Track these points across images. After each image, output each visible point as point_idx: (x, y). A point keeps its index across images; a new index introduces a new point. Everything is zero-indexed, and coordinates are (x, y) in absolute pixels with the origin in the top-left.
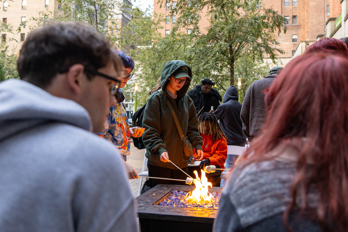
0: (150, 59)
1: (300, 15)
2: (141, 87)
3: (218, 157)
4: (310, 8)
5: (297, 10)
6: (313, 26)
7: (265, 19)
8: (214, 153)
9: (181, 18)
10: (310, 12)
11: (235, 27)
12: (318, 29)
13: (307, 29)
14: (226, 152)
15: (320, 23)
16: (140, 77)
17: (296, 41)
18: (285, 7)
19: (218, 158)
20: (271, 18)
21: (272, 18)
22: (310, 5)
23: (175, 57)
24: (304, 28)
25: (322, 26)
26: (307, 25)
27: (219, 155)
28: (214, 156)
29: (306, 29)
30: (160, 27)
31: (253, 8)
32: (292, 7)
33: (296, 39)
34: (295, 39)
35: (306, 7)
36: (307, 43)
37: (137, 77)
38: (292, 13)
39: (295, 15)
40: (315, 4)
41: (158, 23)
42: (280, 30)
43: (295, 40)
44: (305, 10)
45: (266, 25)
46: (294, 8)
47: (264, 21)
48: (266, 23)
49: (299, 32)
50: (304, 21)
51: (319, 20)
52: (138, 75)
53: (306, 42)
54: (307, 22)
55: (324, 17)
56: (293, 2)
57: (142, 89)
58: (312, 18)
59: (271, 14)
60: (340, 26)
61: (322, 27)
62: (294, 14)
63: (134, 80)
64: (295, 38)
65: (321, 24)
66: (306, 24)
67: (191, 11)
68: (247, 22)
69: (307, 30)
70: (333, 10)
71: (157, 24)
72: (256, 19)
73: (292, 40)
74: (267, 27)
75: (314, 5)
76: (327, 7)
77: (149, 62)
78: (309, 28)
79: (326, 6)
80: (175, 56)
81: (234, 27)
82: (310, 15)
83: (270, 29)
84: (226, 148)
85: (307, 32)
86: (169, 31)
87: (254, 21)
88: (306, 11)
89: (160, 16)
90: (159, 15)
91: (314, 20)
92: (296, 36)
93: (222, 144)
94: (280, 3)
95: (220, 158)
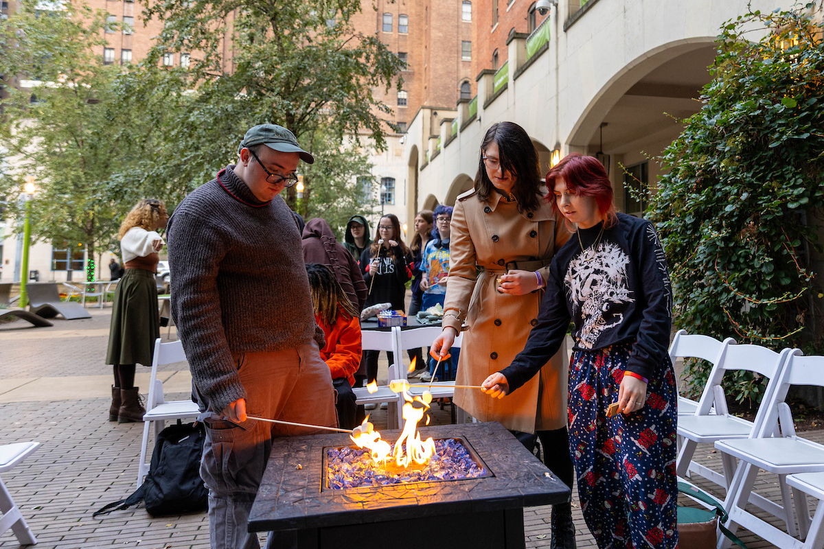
0: (69, 116)
1: (412, 52)
2: (42, 185)
3: (344, 359)
4: (432, 42)
5: (408, 43)
6: (436, 78)
7: (360, 57)
8: (334, 350)
9: (172, 28)
10: (432, 49)
11: (305, 67)
12: (445, 84)
13: (425, 82)
14: (360, 344)
15: (450, 73)
16: (37, 160)
17: (405, 104)
18: (384, 32)
19: (344, 361)
20: (372, 56)
21: (376, 56)
22: (432, 35)
23: (152, 120)
24: (420, 80)
25: (453, 79)
26: (426, 76)
27: (343, 353)
28: (334, 357)
29: (423, 81)
30: (99, 41)
31: (336, 30)
32: (397, 36)
33: (405, 99)
34: (402, 99)
35: (424, 38)
36: (434, 111)
37: (30, 161)
38: (398, 48)
39: (404, 51)
40: (440, 34)
41: (93, 30)
42: (389, 84)
43: (403, 101)
44: (421, 44)
45: (362, 68)
46: (401, 37)
47: (359, 59)
48: (362, 66)
49: (411, 87)
50: (420, 65)
51: (448, 67)
52: (31, 155)
53: (432, 109)
54: (426, 69)
55: (458, 62)
56: (399, 25)
57: (45, 191)
58: (436, 62)
59: (374, 49)
60: (505, 87)
61: (453, 82)
62: (402, 50)
63: (19, 168)
64: (402, 97)
65: (451, 75)
66: (423, 72)
67: (198, 17)
68: (331, 58)
69: (426, 85)
70: (478, 52)
71: (91, 34)
72: (348, 55)
73: (396, 101)
74: (364, 74)
75: (440, 37)
76: (462, 45)
77: (67, 124)
78: (429, 80)
79: (461, 42)
80: (152, 116)
81: (301, 66)
82: (431, 56)
83: (370, 77)
84: (359, 335)
85: (426, 88)
86: (112, 52)
87: (344, 58)
88: (423, 46)
89: (99, 14)
90: (95, 12)
91: (439, 66)
92: (405, 93)
93: (351, 328)
94: (375, 24)
95: (347, 360)
